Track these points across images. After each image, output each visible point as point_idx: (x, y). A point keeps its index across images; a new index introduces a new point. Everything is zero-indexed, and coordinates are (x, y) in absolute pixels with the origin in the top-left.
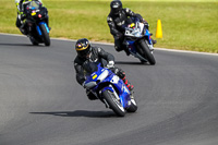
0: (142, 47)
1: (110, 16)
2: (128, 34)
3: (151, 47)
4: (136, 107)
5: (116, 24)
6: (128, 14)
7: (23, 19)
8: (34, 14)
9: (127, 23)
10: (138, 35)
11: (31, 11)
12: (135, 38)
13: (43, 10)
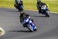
0: (46, 12)
1: (37, 4)
2: (42, 9)
3: (48, 12)
4: (37, 29)
5: (39, 6)
6: (42, 3)
7: (16, 4)
8: (19, 3)
9: (42, 6)
10: (45, 9)
11: (18, 2)
12: (44, 10)
13: (21, 2)
